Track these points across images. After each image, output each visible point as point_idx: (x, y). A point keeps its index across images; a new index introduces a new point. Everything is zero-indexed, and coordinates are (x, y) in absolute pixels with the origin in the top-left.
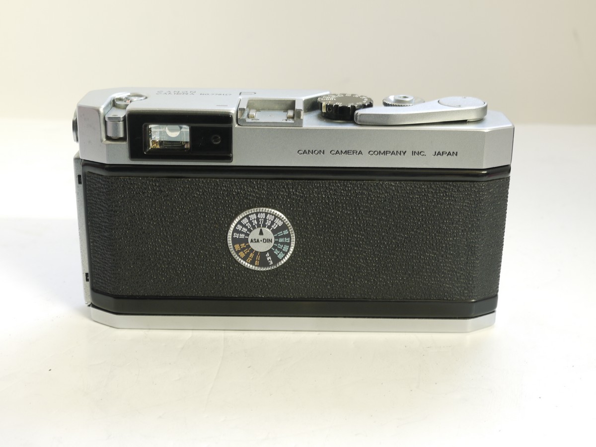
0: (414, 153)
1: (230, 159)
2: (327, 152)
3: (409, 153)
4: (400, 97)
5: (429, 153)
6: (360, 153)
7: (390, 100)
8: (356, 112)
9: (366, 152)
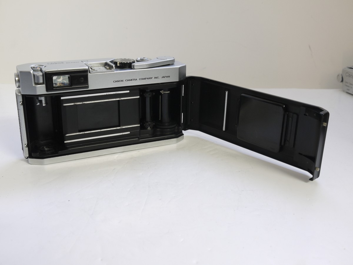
0: (155, 78)
1: (88, 87)
2: (124, 81)
3: (153, 78)
4: (142, 58)
5: (160, 77)
6: (136, 79)
7: (138, 59)
8: (132, 64)
9: (138, 79)
